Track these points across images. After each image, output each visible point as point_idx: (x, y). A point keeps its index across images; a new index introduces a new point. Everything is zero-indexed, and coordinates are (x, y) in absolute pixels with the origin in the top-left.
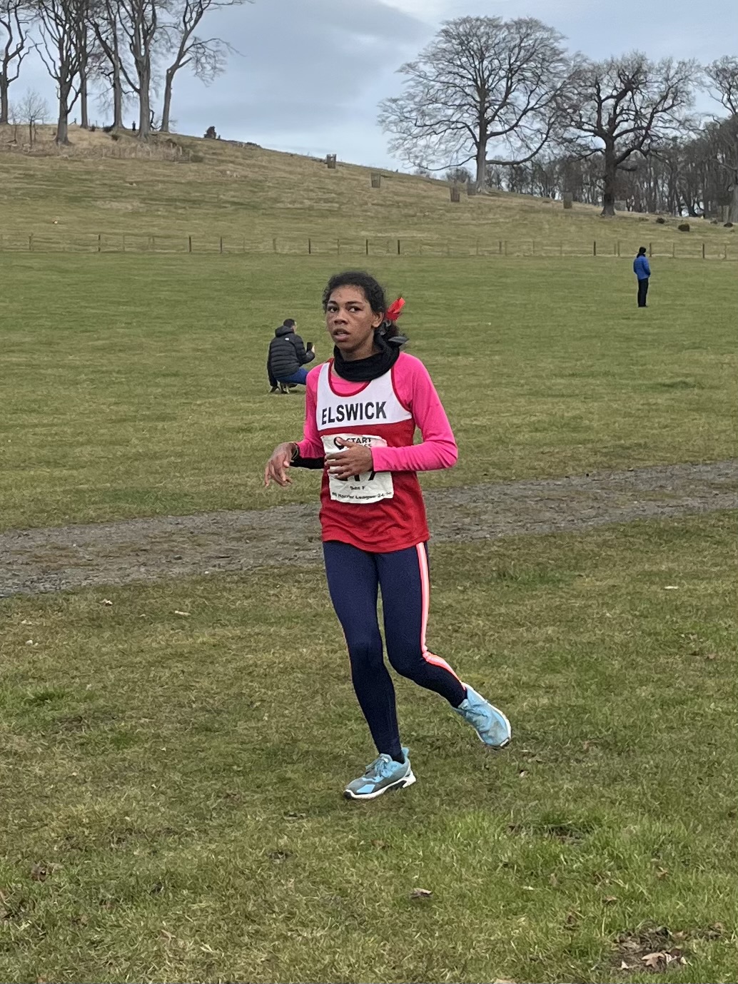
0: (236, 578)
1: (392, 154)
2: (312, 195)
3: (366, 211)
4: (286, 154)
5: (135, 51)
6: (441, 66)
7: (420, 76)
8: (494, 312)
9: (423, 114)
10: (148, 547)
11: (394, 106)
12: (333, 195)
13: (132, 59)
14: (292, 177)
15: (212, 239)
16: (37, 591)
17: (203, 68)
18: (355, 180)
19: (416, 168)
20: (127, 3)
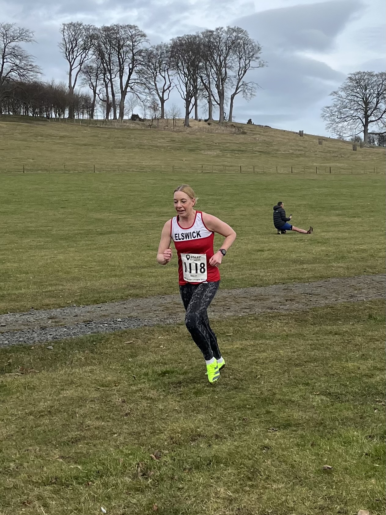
0: (253, 318)
1: (327, 130)
3: (316, 155)
4: (282, 131)
5: (218, 87)
6: (348, 92)
7: (339, 97)
8: (371, 198)
9: (341, 113)
10: (216, 304)
11: (328, 110)
12: (302, 148)
13: (216, 91)
14: (284, 140)
15: (251, 167)
16: (166, 323)
17: (246, 94)
18: (311, 141)
19: (338, 136)
20: (214, 67)
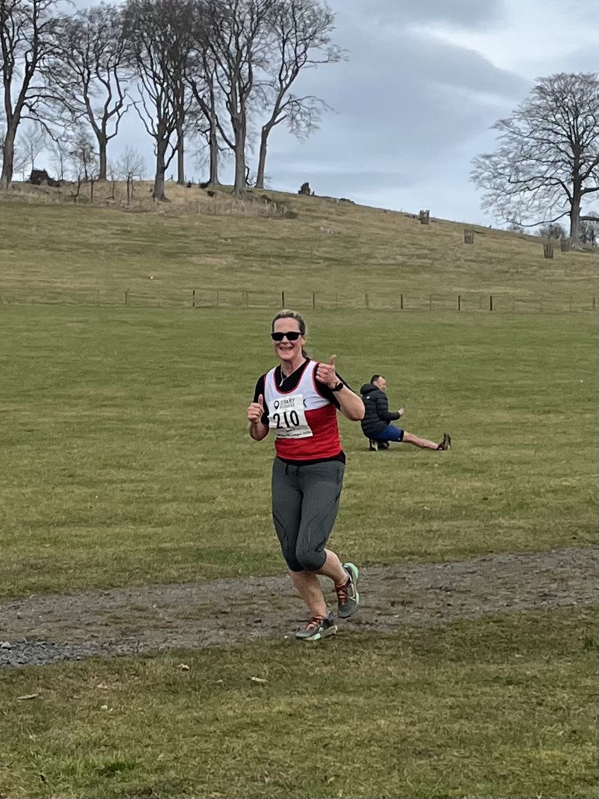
1: (485, 210)
2: (404, 250)
3: (459, 267)
4: (379, 210)
5: (231, 108)
6: (535, 122)
7: (514, 133)
8: (586, 369)
9: (517, 170)
10: (228, 610)
11: (487, 162)
12: (426, 251)
13: (228, 117)
14: (384, 233)
15: (305, 294)
16: (114, 653)
17: (298, 125)
18: (447, 236)
19: (509, 224)
20: (224, 61)
